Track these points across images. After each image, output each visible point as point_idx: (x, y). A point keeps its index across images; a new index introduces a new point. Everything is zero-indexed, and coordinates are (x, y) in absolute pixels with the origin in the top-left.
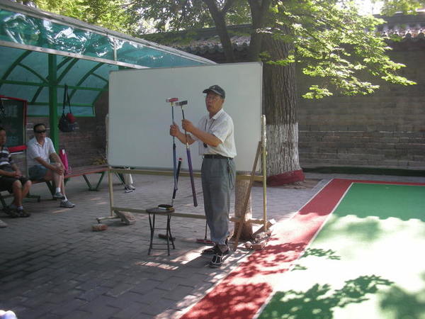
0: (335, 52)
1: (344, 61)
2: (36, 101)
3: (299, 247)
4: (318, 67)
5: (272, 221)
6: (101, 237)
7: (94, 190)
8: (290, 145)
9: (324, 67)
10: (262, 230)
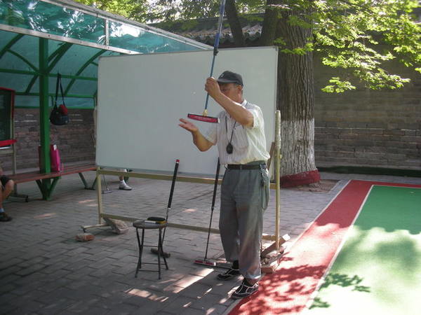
0: (360, 40)
1: (370, 50)
2: (31, 91)
3: (317, 272)
4: (340, 57)
5: (286, 237)
6: (85, 249)
7: (90, 189)
8: (305, 142)
9: (347, 57)
10: (273, 248)
